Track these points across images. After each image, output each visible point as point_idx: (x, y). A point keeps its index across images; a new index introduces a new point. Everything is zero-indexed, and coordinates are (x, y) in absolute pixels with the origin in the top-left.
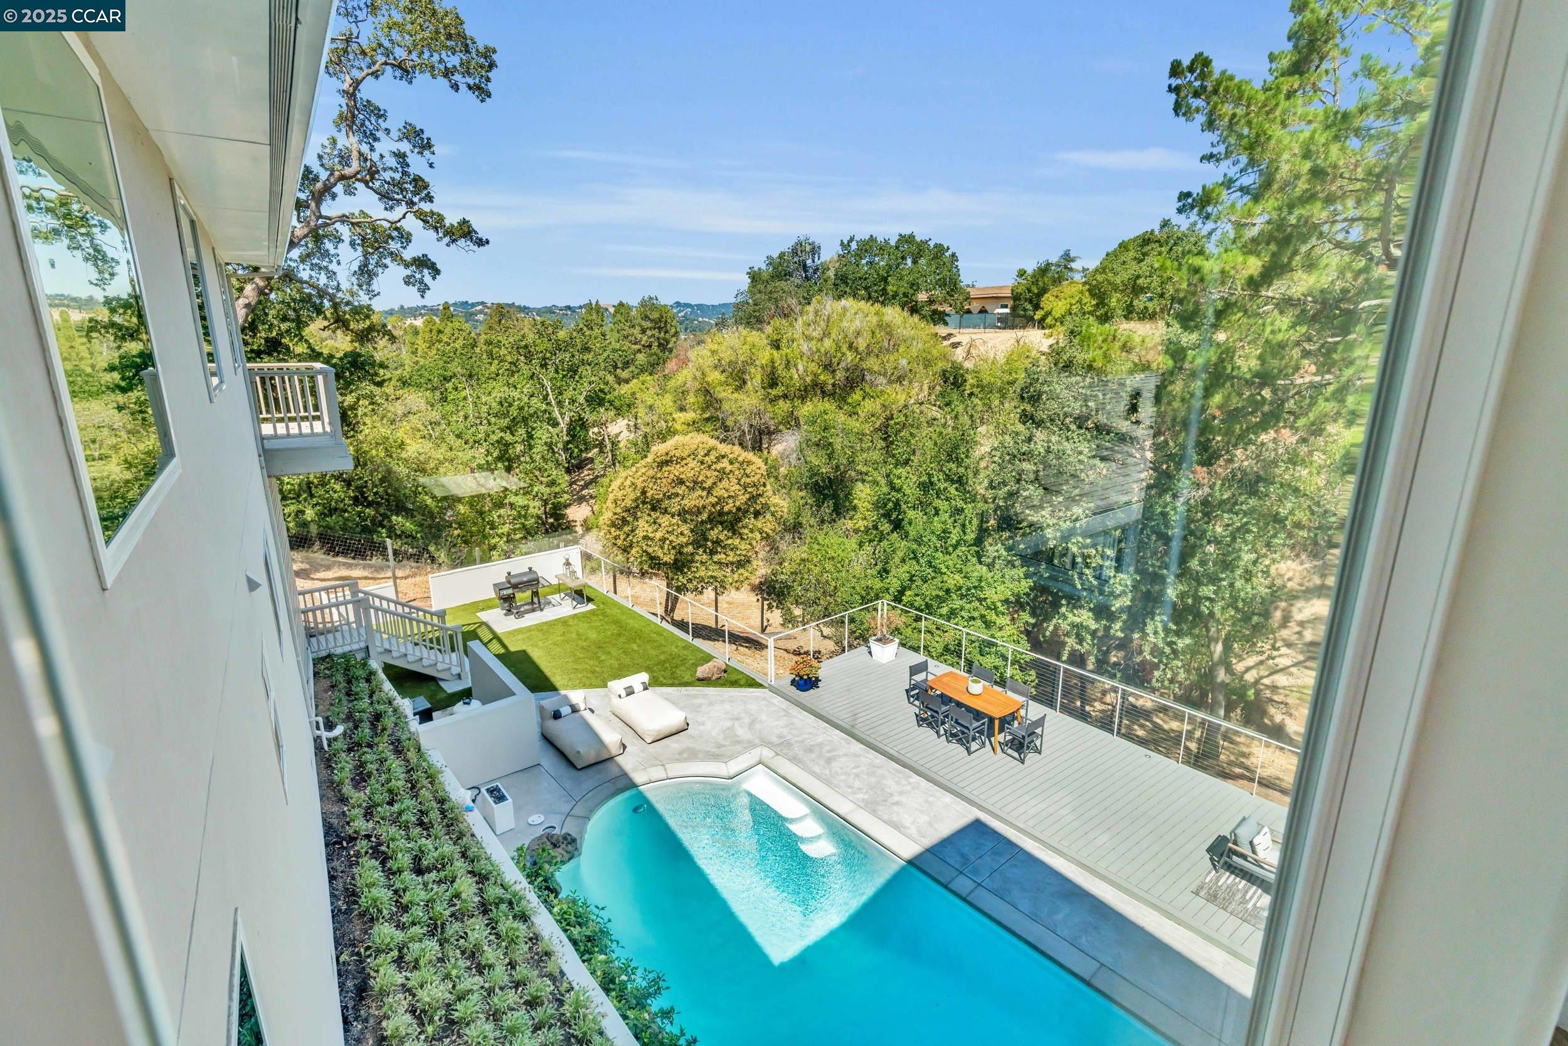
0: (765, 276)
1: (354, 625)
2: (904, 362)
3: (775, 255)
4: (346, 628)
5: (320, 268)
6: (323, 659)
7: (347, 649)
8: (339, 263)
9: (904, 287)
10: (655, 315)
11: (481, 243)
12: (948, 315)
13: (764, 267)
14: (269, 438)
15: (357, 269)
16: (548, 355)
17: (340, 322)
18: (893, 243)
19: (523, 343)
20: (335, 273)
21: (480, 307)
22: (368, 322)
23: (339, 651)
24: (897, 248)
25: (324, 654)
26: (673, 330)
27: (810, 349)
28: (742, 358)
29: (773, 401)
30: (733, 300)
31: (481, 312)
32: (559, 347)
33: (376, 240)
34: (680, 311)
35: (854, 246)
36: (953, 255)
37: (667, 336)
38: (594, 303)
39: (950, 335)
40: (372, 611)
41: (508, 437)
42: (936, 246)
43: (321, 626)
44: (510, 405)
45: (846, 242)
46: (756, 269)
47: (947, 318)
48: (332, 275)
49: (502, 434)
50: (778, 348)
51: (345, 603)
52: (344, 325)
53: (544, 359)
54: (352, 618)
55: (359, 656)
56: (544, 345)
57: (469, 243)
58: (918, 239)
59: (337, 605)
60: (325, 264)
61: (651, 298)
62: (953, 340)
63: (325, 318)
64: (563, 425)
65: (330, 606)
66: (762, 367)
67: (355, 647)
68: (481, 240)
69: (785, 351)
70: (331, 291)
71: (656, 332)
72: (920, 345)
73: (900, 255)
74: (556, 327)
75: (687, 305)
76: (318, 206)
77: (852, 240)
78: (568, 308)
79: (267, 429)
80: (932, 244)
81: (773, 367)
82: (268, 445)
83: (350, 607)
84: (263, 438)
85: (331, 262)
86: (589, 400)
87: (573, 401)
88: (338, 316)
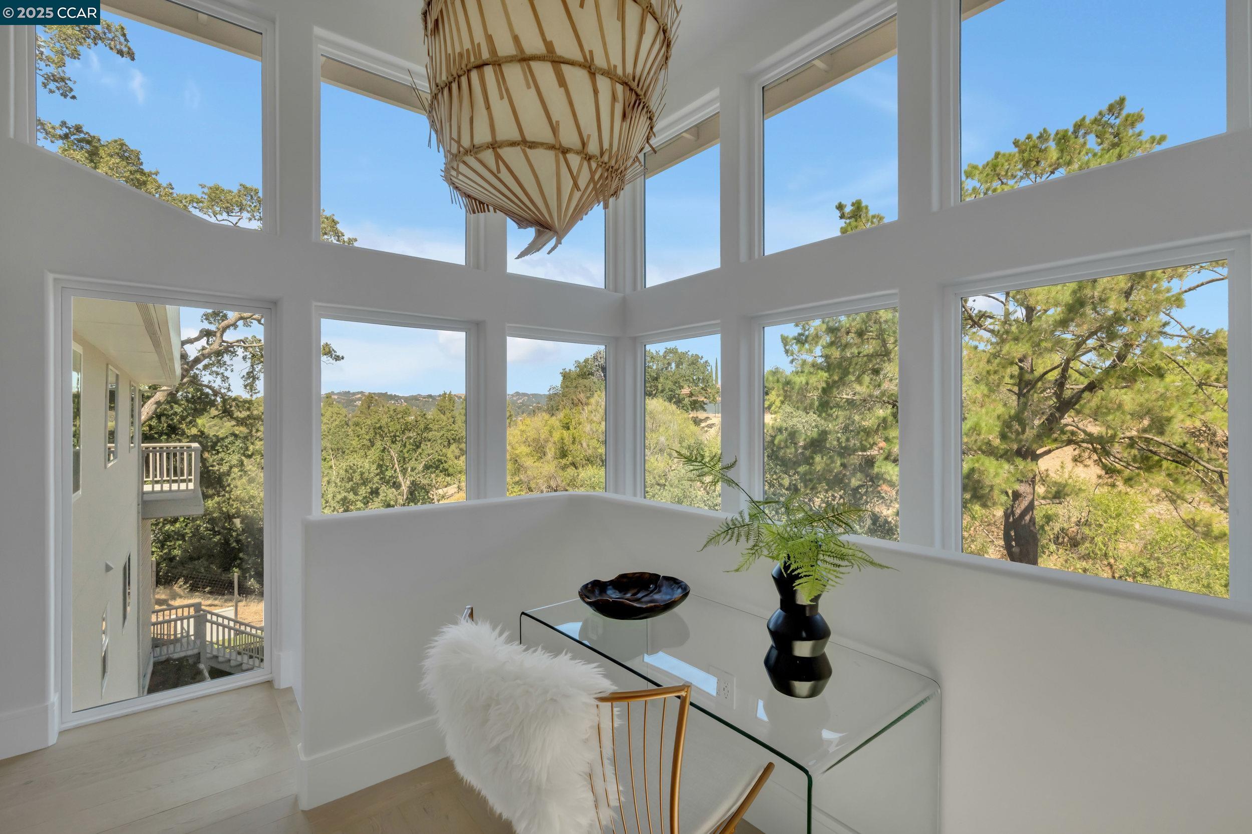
0: (573, 376)
1: (193, 638)
2: (662, 439)
3: (582, 360)
4: (184, 640)
5: (217, 374)
6: (162, 663)
7: (182, 654)
8: (232, 371)
9: (669, 385)
11: (338, 358)
12: (706, 404)
13: (573, 369)
14: (148, 493)
15: (245, 374)
16: (398, 434)
17: (227, 412)
18: (661, 353)
19: (378, 425)
20: (228, 378)
21: (360, 396)
22: (248, 413)
23: (176, 656)
24: (665, 357)
25: (163, 658)
27: (591, 429)
28: (543, 437)
29: (564, 468)
30: (547, 393)
31: (359, 399)
32: (406, 428)
33: (262, 356)
34: (519, 399)
36: (706, 362)
39: (707, 418)
40: (208, 625)
41: (351, 496)
42: (692, 356)
43: (165, 637)
44: (354, 472)
46: (567, 370)
47: (705, 406)
48: (225, 379)
49: (346, 494)
50: (568, 429)
51: (188, 618)
52: (229, 415)
53: (395, 436)
54: (192, 632)
55: (191, 661)
56: (395, 427)
57: (329, 358)
58: (679, 351)
59: (182, 619)
60: (222, 371)
62: (709, 422)
63: (217, 409)
64: (404, 488)
65: (175, 621)
66: (555, 443)
67: (190, 653)
68: (338, 356)
69: (572, 430)
70: (223, 391)
72: (676, 427)
73: (666, 362)
74: (406, 413)
75: (525, 395)
76: (222, 335)
78: (430, 396)
79: (147, 488)
80: (690, 353)
81: (563, 443)
82: (146, 498)
83: (192, 620)
84: (143, 493)
85: (226, 370)
86: (427, 467)
87: (413, 470)
88: (225, 408)
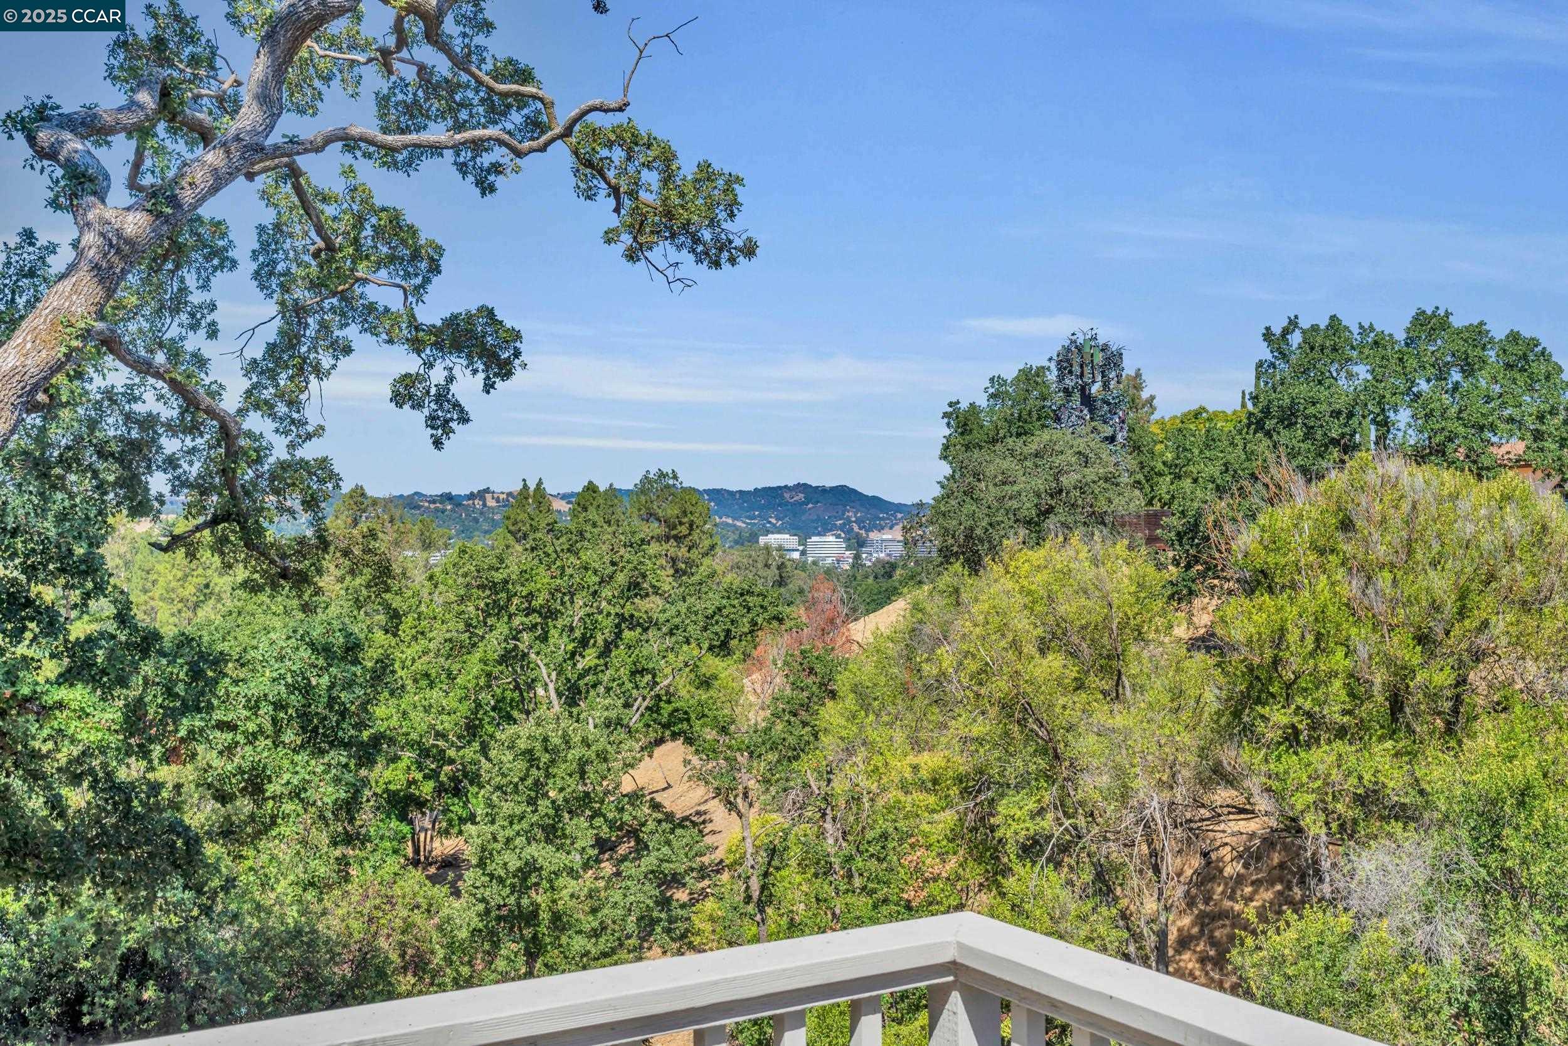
10: (671, 511)
13: (982, 401)
26: (707, 543)
35: (1296, 339)
37: (694, 554)
38: (532, 486)
45: (1277, 330)
61: (662, 475)
71: (671, 548)
77: (1293, 323)
